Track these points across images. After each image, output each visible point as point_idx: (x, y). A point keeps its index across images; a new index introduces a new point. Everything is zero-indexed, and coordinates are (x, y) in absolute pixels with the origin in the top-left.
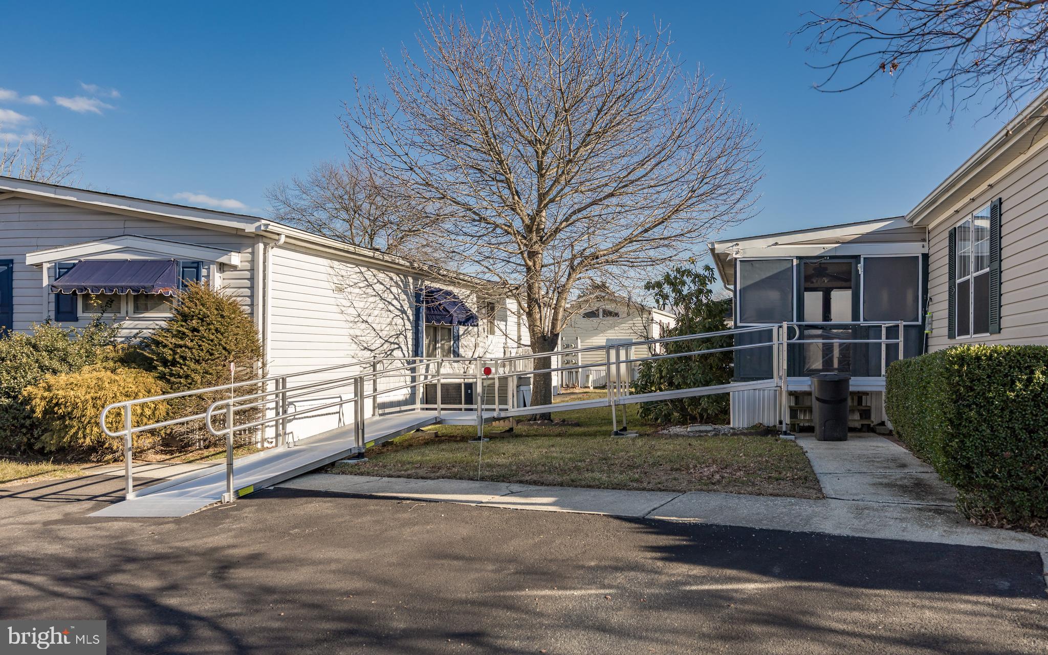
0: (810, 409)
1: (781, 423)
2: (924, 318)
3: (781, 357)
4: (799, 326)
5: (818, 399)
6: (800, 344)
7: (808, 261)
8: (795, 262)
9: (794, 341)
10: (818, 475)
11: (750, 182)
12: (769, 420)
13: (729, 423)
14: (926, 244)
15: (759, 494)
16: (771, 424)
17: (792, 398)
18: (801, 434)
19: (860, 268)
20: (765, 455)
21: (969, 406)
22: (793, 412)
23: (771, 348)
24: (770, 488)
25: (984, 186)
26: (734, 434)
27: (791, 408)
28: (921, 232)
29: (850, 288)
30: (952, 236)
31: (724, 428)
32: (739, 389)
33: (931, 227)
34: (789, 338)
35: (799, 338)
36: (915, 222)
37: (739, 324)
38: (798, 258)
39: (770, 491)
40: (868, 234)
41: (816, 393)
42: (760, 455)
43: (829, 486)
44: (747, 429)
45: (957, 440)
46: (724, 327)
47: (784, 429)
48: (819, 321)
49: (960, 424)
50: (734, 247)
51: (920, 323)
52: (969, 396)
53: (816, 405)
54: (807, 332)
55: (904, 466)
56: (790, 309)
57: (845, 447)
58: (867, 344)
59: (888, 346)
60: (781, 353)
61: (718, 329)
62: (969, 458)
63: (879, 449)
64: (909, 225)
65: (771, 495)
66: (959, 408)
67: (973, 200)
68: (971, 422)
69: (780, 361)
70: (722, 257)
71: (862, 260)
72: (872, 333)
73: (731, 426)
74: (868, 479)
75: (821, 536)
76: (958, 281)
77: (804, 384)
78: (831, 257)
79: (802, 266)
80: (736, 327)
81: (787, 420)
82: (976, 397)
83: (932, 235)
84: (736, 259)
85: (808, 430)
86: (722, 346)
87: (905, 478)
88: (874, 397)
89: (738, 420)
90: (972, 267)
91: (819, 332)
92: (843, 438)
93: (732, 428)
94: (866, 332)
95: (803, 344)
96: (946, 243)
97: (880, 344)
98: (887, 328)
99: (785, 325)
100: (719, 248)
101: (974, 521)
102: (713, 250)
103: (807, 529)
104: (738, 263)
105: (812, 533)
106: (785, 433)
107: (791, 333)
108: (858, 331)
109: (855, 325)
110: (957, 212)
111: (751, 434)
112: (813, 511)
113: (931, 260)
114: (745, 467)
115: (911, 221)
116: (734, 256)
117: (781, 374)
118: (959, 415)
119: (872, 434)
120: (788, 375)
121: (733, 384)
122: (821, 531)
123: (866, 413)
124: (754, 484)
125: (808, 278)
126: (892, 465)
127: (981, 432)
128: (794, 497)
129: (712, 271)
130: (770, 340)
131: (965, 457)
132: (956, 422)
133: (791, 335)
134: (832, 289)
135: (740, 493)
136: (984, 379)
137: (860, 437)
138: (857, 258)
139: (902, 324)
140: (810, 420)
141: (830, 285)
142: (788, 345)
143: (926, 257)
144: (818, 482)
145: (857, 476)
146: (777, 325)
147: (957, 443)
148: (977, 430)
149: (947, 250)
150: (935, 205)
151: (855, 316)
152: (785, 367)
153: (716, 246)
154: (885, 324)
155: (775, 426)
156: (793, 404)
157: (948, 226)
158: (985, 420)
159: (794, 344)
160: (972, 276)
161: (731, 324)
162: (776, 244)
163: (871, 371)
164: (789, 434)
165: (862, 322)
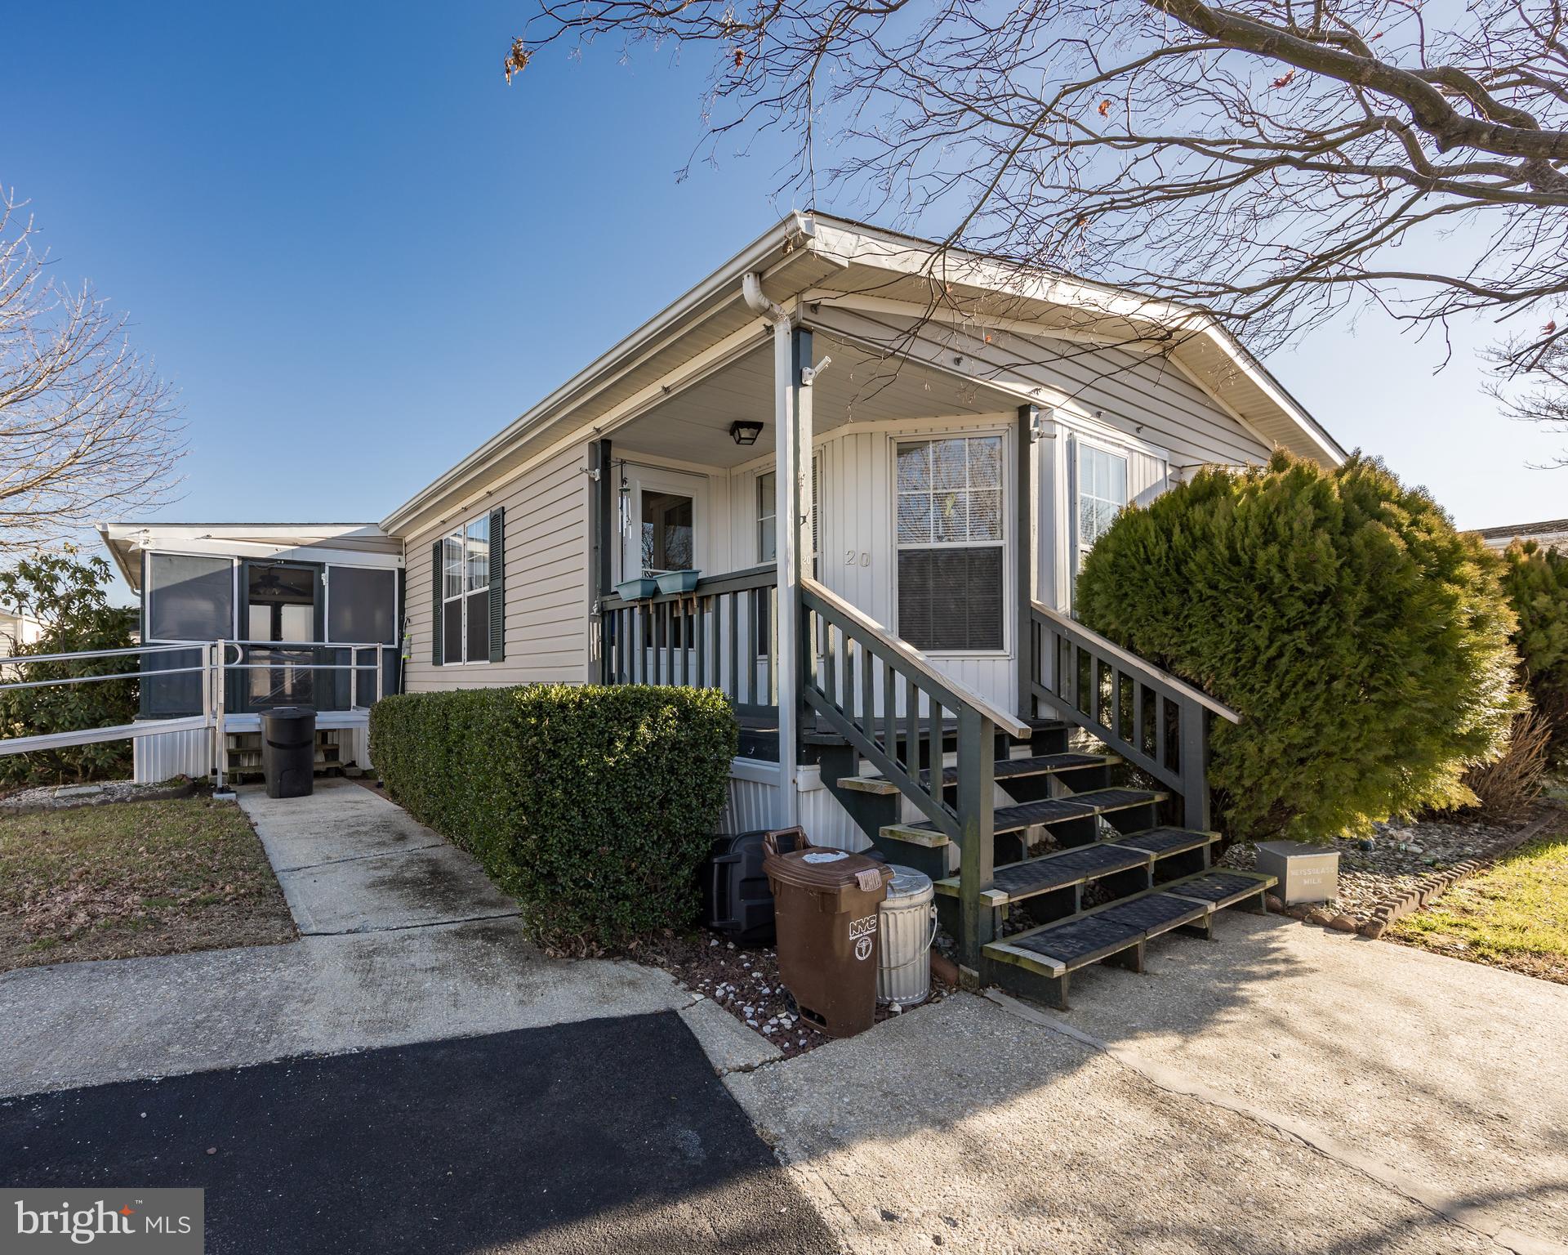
0: (259, 753)
1: (214, 772)
2: (401, 640)
3: (214, 685)
4: (242, 646)
5: (270, 743)
6: (243, 670)
7: (254, 563)
8: (236, 563)
9: (234, 665)
10: (279, 876)
11: (169, 456)
12: (196, 768)
13: (131, 776)
14: (402, 558)
15: (168, 953)
16: (201, 774)
17: (232, 740)
18: (245, 787)
19: (325, 577)
20: (186, 843)
21: (552, 781)
22: (233, 758)
23: (200, 674)
24: (190, 930)
25: (482, 493)
26: (136, 799)
27: (230, 754)
28: (396, 545)
29: (310, 604)
30: (438, 549)
31: (119, 786)
32: (149, 732)
33: (408, 539)
34: (227, 661)
35: (242, 663)
36: (390, 532)
37: (148, 640)
38: (239, 558)
39: (192, 940)
40: (333, 538)
41: (268, 735)
42: (178, 846)
43: (303, 899)
44: (162, 785)
45: (534, 837)
46: (129, 644)
47: (220, 784)
48: (268, 641)
49: (539, 810)
50: (142, 534)
51: (396, 646)
52: (552, 766)
53: (268, 751)
54: (252, 653)
55: (402, 837)
56: (229, 623)
57: (312, 807)
58: (334, 671)
59: (358, 672)
60: (214, 681)
61: (117, 646)
62: (552, 862)
63: (360, 806)
64: (383, 534)
65: (193, 949)
66: (537, 785)
67: (466, 509)
68: (554, 806)
69: (215, 691)
70: (121, 548)
71: (327, 569)
72: (339, 656)
73: (135, 781)
74: (363, 875)
75: (307, 1067)
76: (445, 601)
77: (249, 722)
78: (287, 562)
79: (247, 570)
80: (143, 644)
81: (224, 766)
82: (562, 768)
83: (409, 548)
84: (144, 551)
85: (255, 779)
86: (122, 671)
87: (412, 861)
88: (341, 733)
89: (146, 772)
90: (465, 585)
91: (266, 653)
92: (307, 791)
93: (136, 786)
94: (332, 656)
95: (248, 669)
96: (430, 556)
97: (350, 670)
98: (358, 652)
99: (221, 643)
100: (115, 533)
101: (552, 953)
102: (105, 534)
103: (272, 1053)
104: (148, 558)
105: (286, 1061)
106: (222, 791)
107: (230, 654)
108: (321, 655)
109: (318, 647)
110: (444, 522)
111: (166, 796)
112: (281, 980)
113: (408, 576)
114: (145, 881)
115: (386, 530)
116: (142, 546)
117: (214, 708)
118: (539, 797)
119: (341, 780)
120: (227, 711)
121: (137, 724)
122: (301, 1048)
123: (332, 754)
124: (158, 924)
125: (254, 588)
126: (386, 837)
127: (568, 821)
128: (241, 944)
129: (105, 564)
130: (199, 663)
131: (546, 862)
132: (533, 808)
133: (231, 657)
134: (283, 603)
135: (126, 957)
136: (572, 739)
137: (328, 786)
138: (320, 566)
139: (380, 647)
140: (259, 767)
141: (282, 599)
142: (226, 670)
143: (402, 572)
144: (282, 894)
145: (342, 868)
146: (208, 644)
147: (535, 840)
148: (563, 817)
149: (430, 566)
150: (418, 511)
151: (318, 635)
152: (222, 700)
153: (111, 529)
154: (355, 647)
155: (206, 777)
156: (232, 746)
157: (433, 538)
158: (573, 802)
159: (234, 670)
160: (464, 595)
161: (135, 638)
162: (208, 537)
163: (338, 703)
164: (228, 791)
165: (327, 643)
